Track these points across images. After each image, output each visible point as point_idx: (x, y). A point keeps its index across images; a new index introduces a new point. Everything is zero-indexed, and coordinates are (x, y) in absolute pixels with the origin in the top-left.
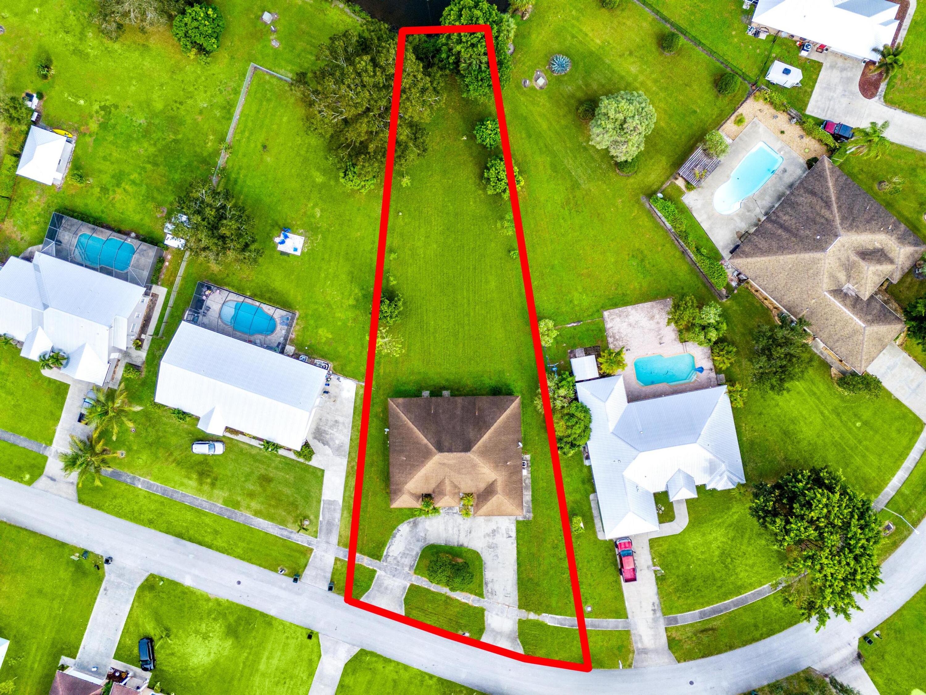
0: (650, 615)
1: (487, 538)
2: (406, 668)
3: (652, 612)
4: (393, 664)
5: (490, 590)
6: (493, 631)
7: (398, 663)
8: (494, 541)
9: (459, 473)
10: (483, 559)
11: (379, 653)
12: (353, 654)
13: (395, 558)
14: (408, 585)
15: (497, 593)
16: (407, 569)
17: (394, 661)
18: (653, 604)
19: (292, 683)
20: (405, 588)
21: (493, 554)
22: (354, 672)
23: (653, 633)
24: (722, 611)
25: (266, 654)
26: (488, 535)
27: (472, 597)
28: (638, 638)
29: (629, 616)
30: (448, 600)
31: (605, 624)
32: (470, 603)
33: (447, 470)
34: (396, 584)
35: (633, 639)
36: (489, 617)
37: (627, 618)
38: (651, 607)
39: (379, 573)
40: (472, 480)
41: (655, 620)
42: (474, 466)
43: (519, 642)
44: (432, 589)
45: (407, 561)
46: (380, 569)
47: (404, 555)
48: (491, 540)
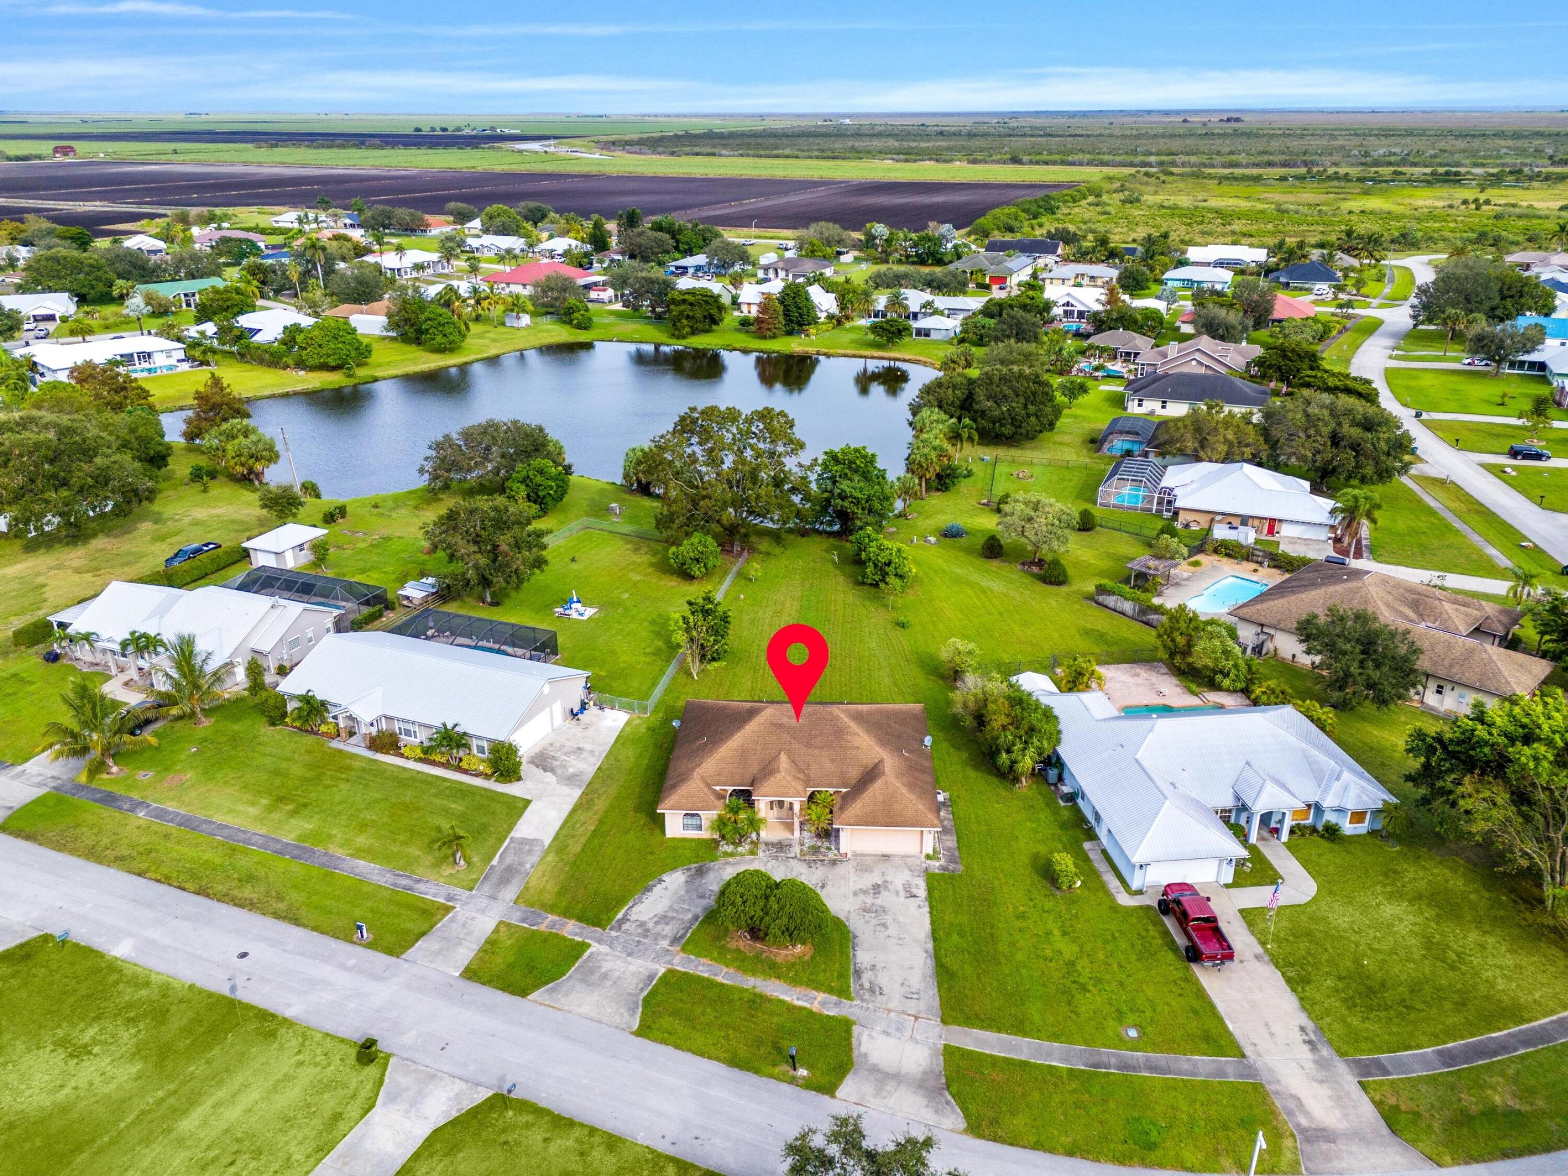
0: (1305, 1053)
1: (862, 897)
2: (613, 1142)
3: (1306, 1048)
4: (577, 1133)
5: (867, 985)
6: (874, 1070)
7: (593, 1131)
8: (879, 902)
9: (809, 745)
10: (852, 929)
11: (543, 1104)
12: (467, 1105)
13: (642, 924)
14: (662, 971)
15: (885, 990)
16: (665, 944)
17: (582, 1125)
18: (1302, 1029)
19: (253, 1164)
20: (651, 977)
21: (875, 922)
22: (453, 1149)
23: (1330, 1093)
24: (1496, 1054)
25: (221, 1094)
26: (865, 892)
27: (821, 996)
28: (1292, 1104)
29: (1247, 1053)
30: (757, 1001)
31: (1185, 1066)
32: (815, 1007)
33: (786, 737)
34: (632, 968)
35: (1278, 1103)
36: (865, 1038)
37: (1243, 1056)
38: (1298, 1037)
39: (595, 947)
40: (833, 761)
41: (1322, 1064)
42: (839, 732)
43: (950, 1098)
44: (719, 979)
45: (669, 930)
46: (599, 941)
47: (664, 919)
48: (869, 900)
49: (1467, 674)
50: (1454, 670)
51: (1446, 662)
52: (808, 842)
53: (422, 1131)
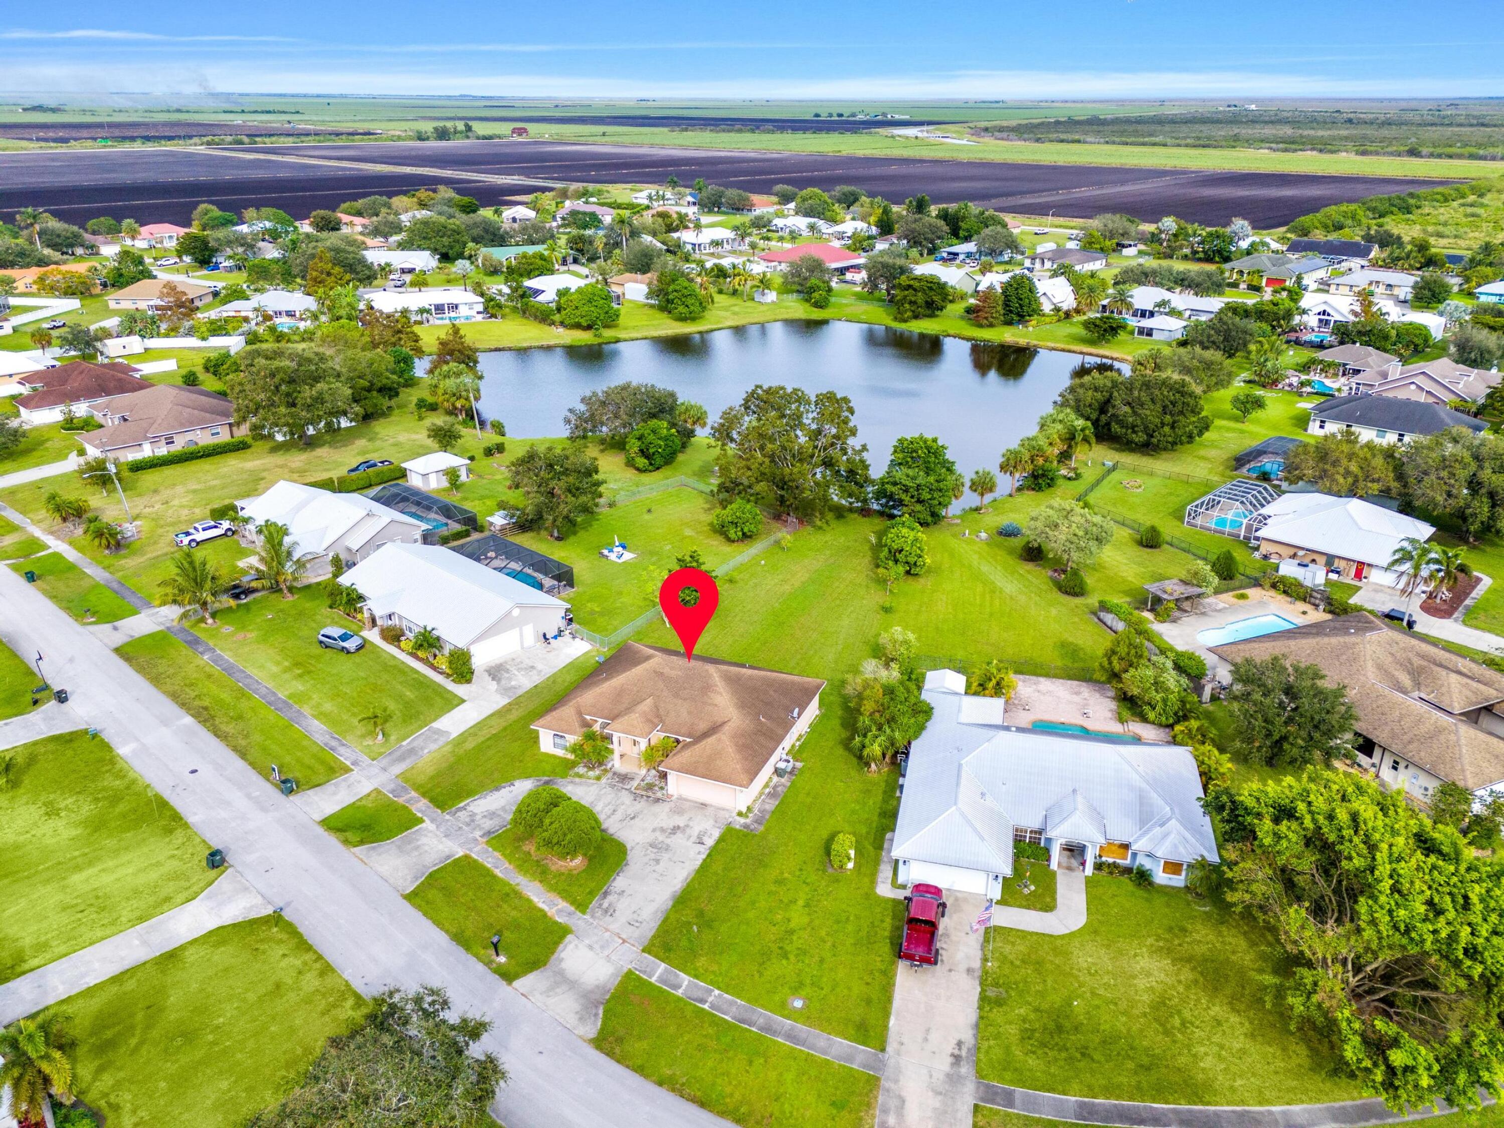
0: (944, 1064)
1: (658, 834)
3: (950, 1060)
4: (309, 957)
5: (605, 905)
6: (561, 973)
8: (668, 841)
9: (676, 695)
10: (629, 857)
11: (301, 930)
12: (254, 915)
13: (473, 815)
14: (460, 853)
15: (617, 913)
16: (478, 834)
17: (315, 952)
18: (959, 1044)
19: (94, 916)
20: (448, 857)
21: (653, 856)
22: (222, 942)
23: (938, 1105)
25: (110, 864)
26: (663, 830)
27: (562, 904)
28: (893, 1103)
29: (890, 1049)
30: (512, 895)
31: (822, 1043)
32: (551, 912)
33: (661, 685)
34: (441, 847)
35: (880, 1099)
36: (571, 947)
37: (883, 1050)
38: (950, 1047)
39: (428, 824)
40: (689, 713)
41: (953, 1079)
42: (707, 688)
43: (601, 1012)
44: (497, 872)
45: (488, 824)
46: (433, 821)
47: (492, 815)
48: (661, 837)
49: (1422, 754)
50: (1411, 747)
51: (1406, 738)
52: (648, 780)
53: (212, 924)
